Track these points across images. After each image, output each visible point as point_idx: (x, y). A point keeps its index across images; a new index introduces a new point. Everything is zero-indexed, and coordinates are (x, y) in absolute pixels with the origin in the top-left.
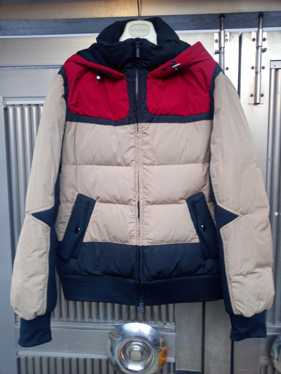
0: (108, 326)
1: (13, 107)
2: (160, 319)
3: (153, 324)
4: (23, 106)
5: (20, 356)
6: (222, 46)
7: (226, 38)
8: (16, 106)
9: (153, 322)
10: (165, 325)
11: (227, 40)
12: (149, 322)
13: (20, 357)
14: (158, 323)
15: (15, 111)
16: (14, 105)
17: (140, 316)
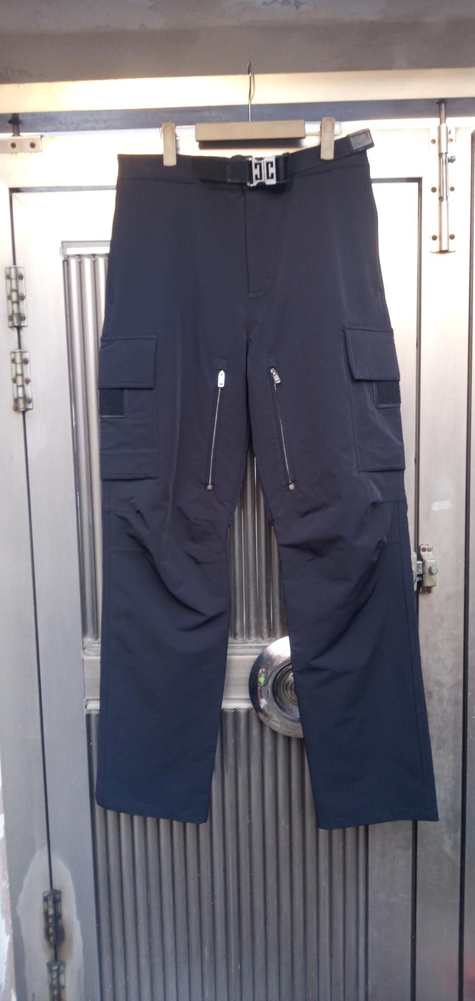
0: (250, 647)
1: (78, 259)
4: (96, 257)
5: (90, 710)
6: (443, 151)
7: (450, 137)
8: (83, 258)
11: (452, 140)
13: (91, 712)
15: (80, 265)
16: (80, 256)
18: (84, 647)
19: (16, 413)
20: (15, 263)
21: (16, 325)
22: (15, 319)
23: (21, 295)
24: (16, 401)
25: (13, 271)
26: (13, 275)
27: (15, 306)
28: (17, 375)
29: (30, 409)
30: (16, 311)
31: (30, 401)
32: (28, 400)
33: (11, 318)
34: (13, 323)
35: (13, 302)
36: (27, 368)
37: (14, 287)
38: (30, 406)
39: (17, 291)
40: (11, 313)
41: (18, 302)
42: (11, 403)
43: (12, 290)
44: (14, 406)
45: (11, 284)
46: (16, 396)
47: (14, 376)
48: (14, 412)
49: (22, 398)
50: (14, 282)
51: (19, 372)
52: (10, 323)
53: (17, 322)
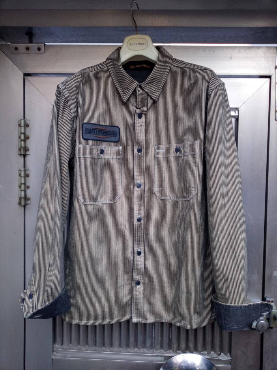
0: (157, 356)
2: (213, 348)
3: (206, 355)
9: (206, 352)
10: (219, 356)
12: (202, 352)
14: (210, 353)
17: (191, 345)
18: (54, 350)
19: (20, 207)
20: (24, 117)
21: (23, 154)
22: (22, 150)
23: (27, 136)
24: (20, 198)
25: (23, 121)
26: (23, 124)
27: (23, 143)
28: (21, 184)
29: (29, 204)
30: (23, 145)
31: (29, 199)
32: (28, 199)
33: (20, 150)
34: (21, 153)
35: (21, 140)
36: (28, 179)
37: (23, 131)
38: (29, 202)
39: (24, 134)
40: (20, 147)
41: (24, 141)
42: (17, 200)
43: (21, 133)
44: (19, 202)
45: (21, 129)
46: (20, 196)
47: (20, 184)
48: (19, 205)
49: (23, 198)
50: (23, 128)
51: (23, 182)
52: (20, 152)
53: (23, 152)
